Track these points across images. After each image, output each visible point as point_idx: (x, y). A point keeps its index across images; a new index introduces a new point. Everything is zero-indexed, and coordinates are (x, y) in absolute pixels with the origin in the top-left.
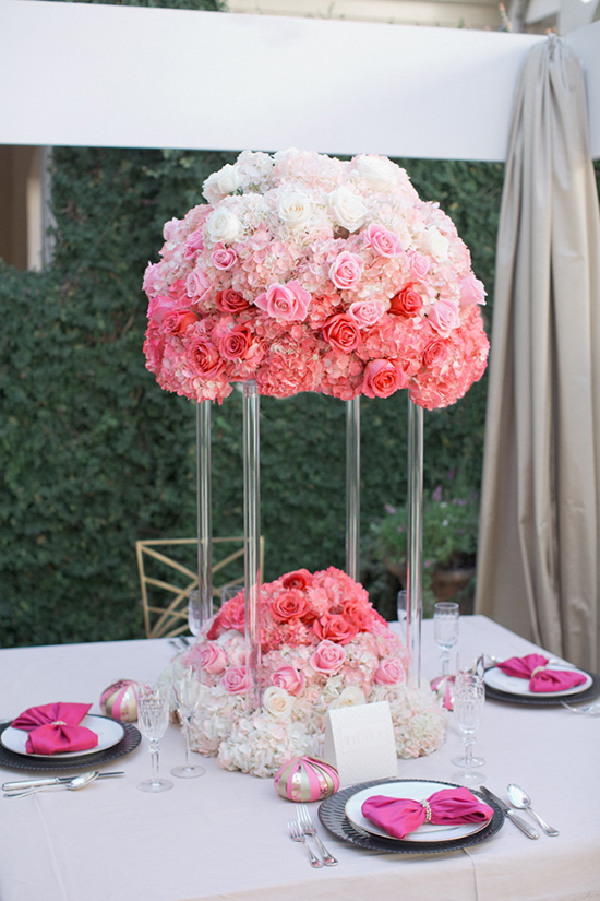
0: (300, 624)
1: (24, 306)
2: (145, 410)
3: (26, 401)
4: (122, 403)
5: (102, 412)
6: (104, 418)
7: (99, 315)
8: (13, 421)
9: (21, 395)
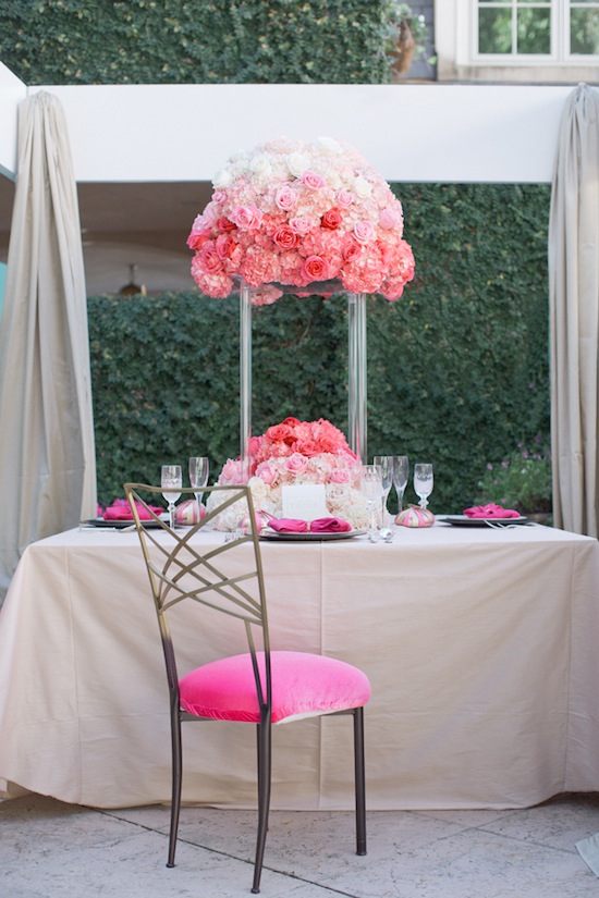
0: (283, 443)
1: (225, 319)
2: (315, 399)
3: (224, 389)
4: (298, 392)
5: (283, 401)
6: (284, 405)
7: (281, 326)
8: (216, 405)
9: (221, 385)
